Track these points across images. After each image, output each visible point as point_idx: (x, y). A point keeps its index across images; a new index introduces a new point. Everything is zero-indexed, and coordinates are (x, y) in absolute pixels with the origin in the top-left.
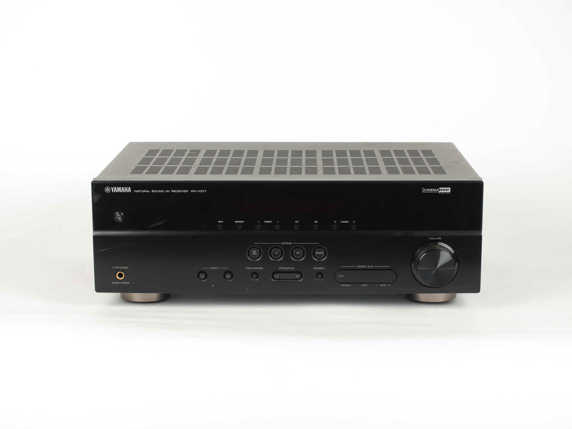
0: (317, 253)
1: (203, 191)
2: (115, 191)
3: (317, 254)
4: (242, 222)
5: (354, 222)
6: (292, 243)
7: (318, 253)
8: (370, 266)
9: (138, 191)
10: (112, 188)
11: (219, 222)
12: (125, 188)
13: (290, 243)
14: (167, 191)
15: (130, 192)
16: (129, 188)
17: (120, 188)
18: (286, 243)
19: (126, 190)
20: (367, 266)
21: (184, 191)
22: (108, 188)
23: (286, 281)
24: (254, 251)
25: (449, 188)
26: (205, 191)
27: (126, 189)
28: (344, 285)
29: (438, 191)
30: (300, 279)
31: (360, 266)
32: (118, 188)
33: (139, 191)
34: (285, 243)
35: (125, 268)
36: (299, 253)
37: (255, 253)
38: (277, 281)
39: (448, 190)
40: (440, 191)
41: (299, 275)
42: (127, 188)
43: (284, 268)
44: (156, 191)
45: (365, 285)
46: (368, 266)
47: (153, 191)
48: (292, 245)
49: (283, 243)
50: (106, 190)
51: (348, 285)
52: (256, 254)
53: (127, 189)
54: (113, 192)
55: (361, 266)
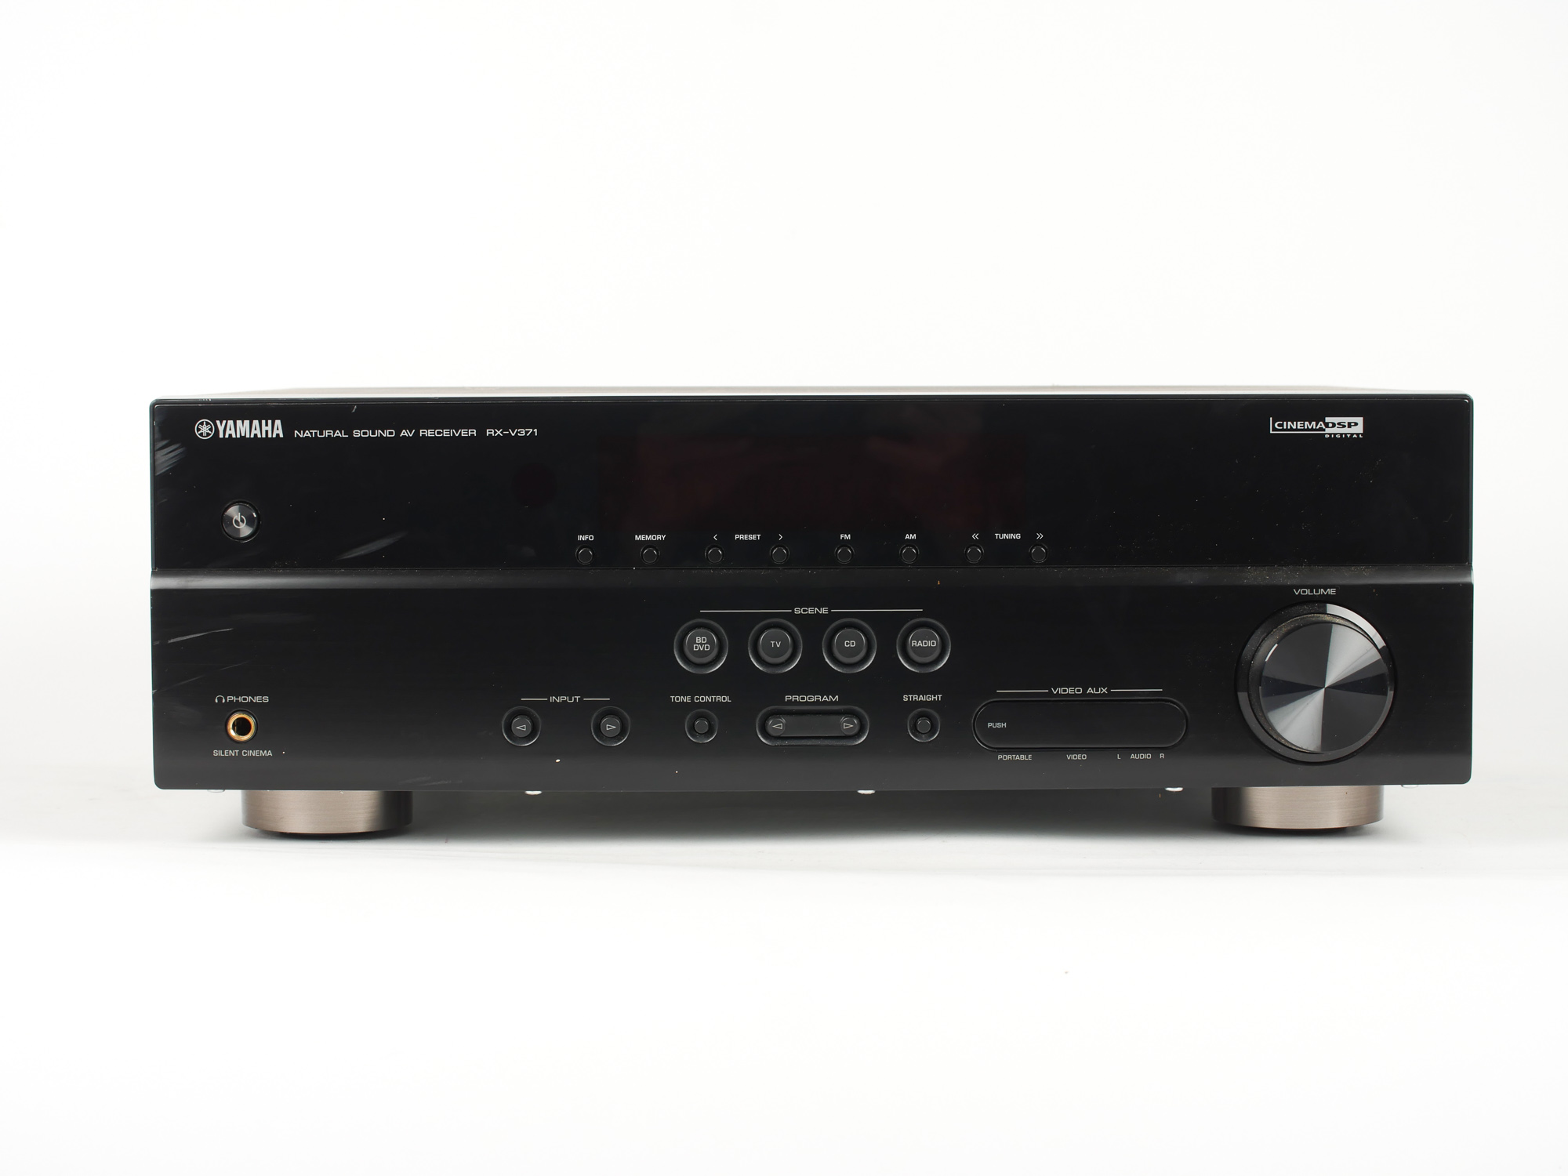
0: (914, 643)
1: (527, 432)
2: (228, 432)
3: (916, 649)
4: (659, 537)
5: (1040, 536)
6: (829, 610)
7: (920, 644)
8: (1097, 691)
9: (307, 434)
10: (218, 422)
11: (580, 538)
12: (264, 422)
13: (824, 611)
14: (404, 433)
15: (281, 436)
16: (278, 422)
17: (247, 422)
18: (810, 611)
19: (267, 431)
20: (1085, 690)
21: (463, 432)
22: (207, 424)
23: (809, 742)
24: (698, 639)
25: (1360, 420)
26: (536, 430)
27: (267, 425)
28: (1009, 757)
29: (1321, 429)
30: (858, 735)
31: (1061, 690)
32: (239, 422)
33: (311, 434)
34: (804, 611)
35: (257, 699)
36: (852, 644)
37: (702, 644)
38: (778, 743)
39: (1355, 426)
40: (1328, 431)
41: (853, 723)
42: (270, 422)
43: (803, 698)
44: (369, 433)
45: (1078, 757)
46: (1090, 690)
47: (357, 433)
48: (831, 617)
49: (798, 611)
50: (199, 430)
51: (1023, 757)
52: (707, 648)
53: (269, 428)
54: (221, 436)
55: (1064, 691)
